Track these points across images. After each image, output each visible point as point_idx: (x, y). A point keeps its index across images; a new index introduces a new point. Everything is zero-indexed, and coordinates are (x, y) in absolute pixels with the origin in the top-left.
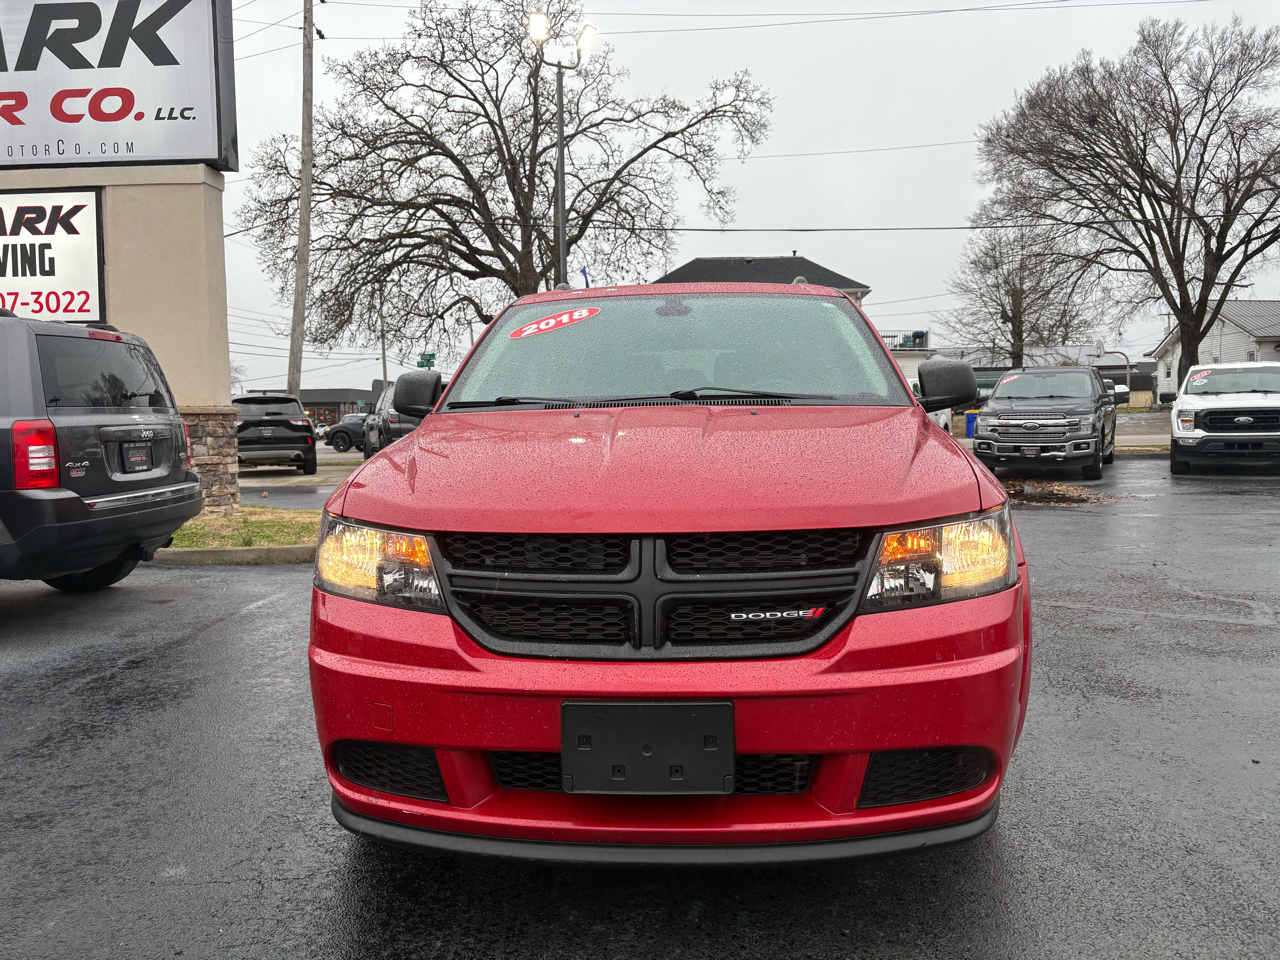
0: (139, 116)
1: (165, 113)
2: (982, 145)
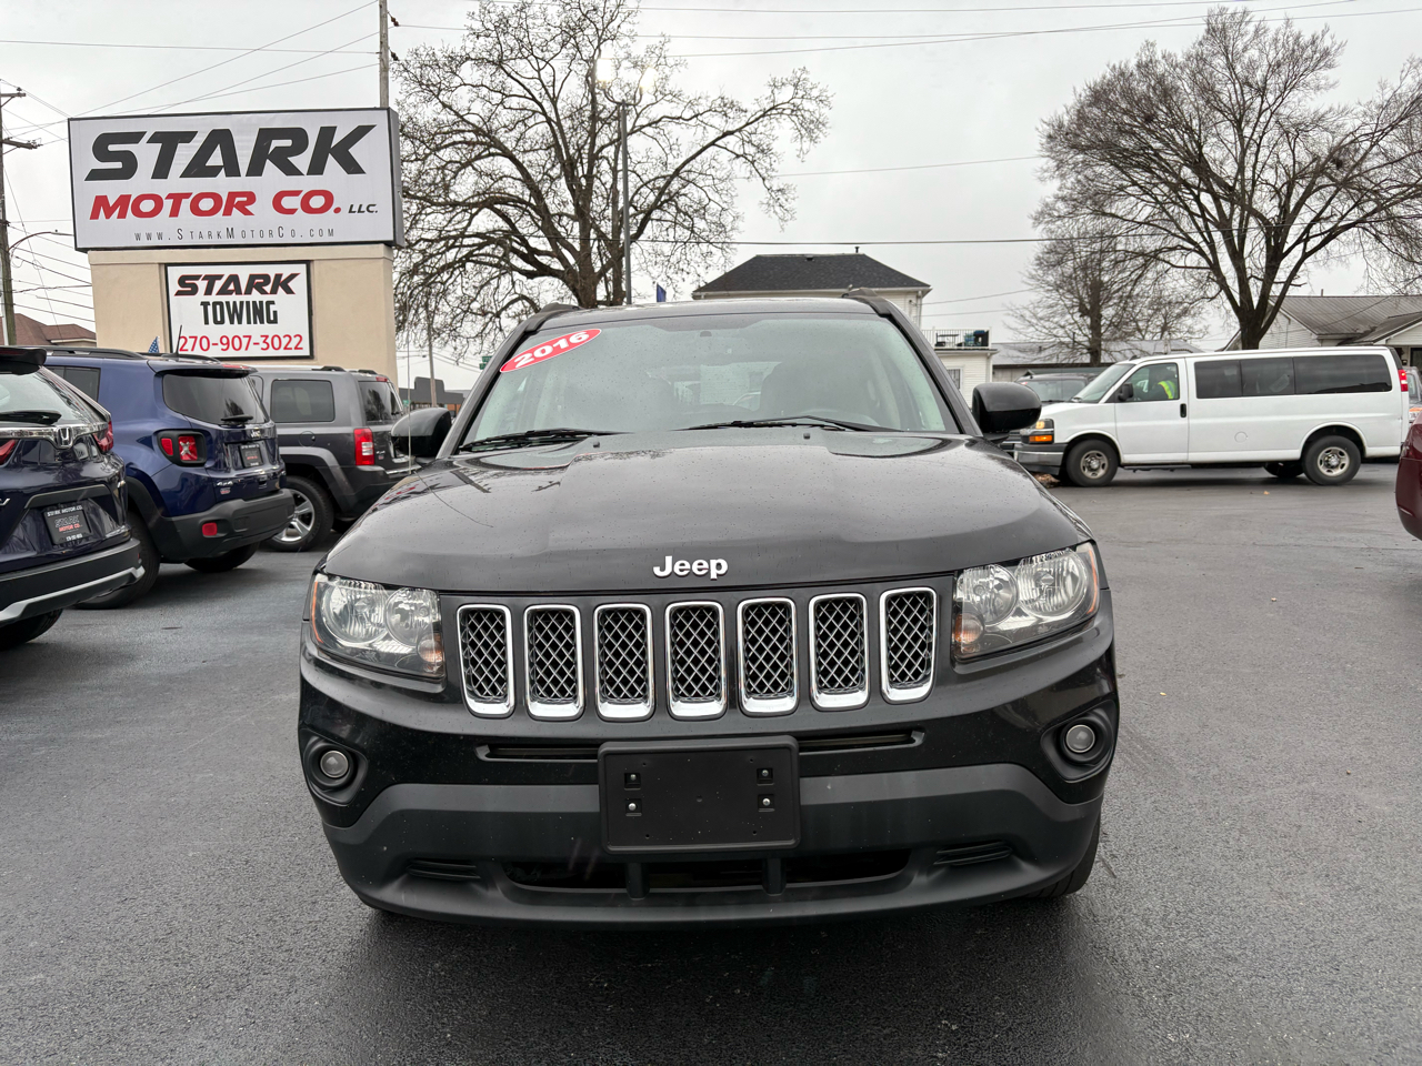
0: (337, 210)
1: (355, 209)
2: (1044, 140)
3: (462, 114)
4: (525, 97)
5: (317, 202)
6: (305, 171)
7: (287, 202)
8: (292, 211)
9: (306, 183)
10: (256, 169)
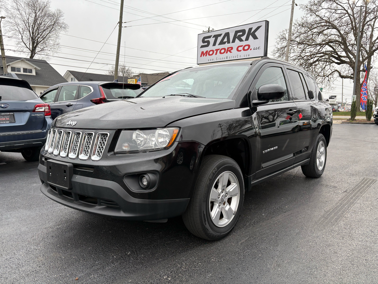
0: (251, 49)
1: (255, 49)
3: (322, 17)
4: (342, 9)
5: (246, 48)
6: (244, 40)
7: (240, 49)
8: (240, 51)
9: (244, 43)
10: (234, 41)
